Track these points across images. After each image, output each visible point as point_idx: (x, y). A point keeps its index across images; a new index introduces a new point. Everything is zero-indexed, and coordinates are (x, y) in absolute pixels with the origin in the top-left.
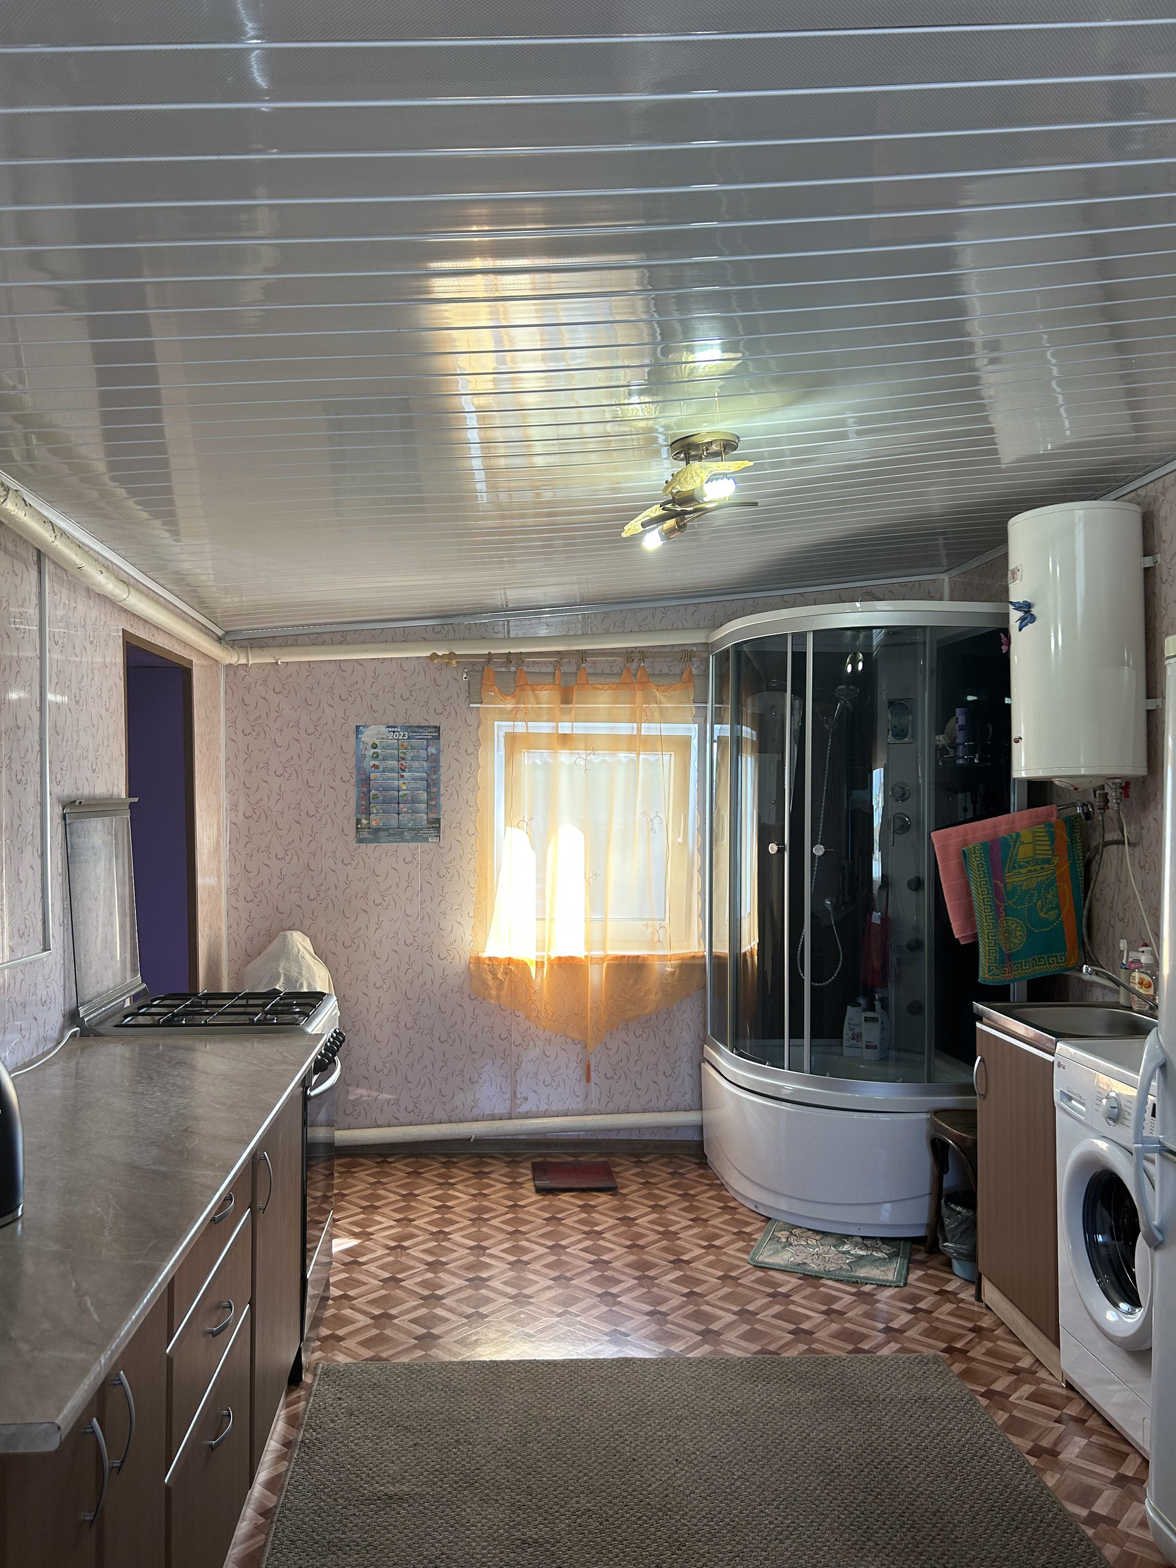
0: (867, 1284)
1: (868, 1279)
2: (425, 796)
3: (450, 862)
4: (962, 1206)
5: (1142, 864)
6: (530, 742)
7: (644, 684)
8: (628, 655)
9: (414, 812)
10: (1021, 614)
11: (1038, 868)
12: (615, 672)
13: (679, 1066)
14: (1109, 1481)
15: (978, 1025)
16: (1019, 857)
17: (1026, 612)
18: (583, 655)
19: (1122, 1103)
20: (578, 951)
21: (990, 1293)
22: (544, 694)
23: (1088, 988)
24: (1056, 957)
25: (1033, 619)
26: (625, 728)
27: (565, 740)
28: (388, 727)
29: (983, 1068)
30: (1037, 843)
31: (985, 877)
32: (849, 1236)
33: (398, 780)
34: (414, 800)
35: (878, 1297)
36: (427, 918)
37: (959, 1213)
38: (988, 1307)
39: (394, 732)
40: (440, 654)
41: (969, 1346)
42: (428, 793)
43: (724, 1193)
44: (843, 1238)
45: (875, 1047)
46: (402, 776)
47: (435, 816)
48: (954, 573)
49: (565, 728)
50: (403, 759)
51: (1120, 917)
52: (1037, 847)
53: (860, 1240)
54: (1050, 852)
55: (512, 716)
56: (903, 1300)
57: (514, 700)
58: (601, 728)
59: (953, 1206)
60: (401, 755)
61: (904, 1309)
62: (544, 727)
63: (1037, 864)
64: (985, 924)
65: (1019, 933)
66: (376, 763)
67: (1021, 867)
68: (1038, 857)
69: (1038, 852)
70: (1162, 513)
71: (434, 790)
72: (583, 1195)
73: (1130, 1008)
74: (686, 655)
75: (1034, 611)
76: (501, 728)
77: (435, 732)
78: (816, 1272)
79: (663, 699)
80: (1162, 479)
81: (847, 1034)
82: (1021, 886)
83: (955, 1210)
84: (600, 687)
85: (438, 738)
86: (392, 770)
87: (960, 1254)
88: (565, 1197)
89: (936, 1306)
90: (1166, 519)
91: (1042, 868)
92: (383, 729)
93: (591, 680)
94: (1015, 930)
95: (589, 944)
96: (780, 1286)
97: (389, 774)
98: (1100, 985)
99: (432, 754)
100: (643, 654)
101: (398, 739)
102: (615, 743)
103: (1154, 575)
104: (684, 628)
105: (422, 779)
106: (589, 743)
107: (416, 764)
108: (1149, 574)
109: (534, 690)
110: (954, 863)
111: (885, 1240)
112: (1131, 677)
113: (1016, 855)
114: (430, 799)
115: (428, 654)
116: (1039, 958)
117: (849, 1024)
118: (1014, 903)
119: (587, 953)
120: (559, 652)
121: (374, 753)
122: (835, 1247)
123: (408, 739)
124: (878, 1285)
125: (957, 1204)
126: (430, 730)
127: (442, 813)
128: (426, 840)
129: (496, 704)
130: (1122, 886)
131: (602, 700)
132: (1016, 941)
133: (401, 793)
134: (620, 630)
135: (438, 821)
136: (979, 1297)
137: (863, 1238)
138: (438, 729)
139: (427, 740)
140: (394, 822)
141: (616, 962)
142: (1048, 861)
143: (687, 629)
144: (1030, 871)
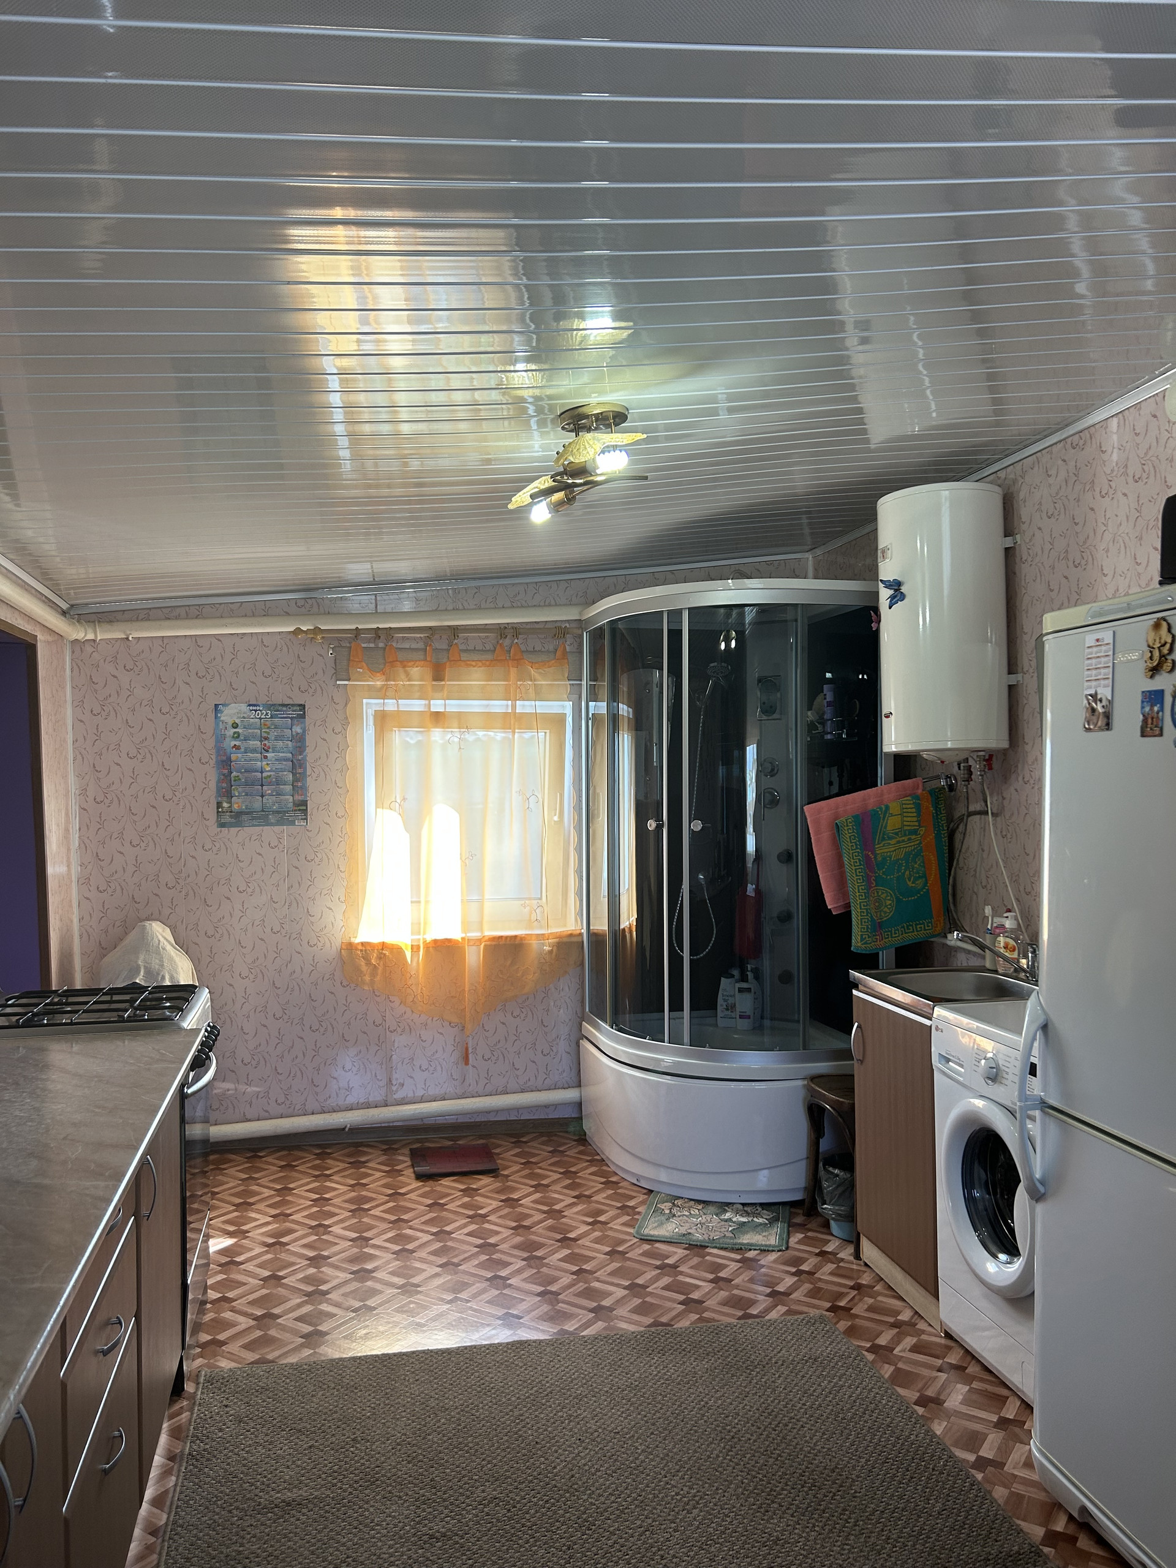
0: (750, 1250)
1: (751, 1245)
2: (290, 777)
3: (318, 846)
4: (839, 1169)
5: (1004, 833)
6: (402, 720)
7: (518, 661)
8: (502, 631)
9: (278, 794)
10: (891, 592)
11: (905, 838)
12: (488, 648)
13: (557, 1044)
14: (992, 1425)
15: (855, 992)
16: (889, 828)
17: (896, 590)
18: (455, 630)
19: (1001, 1063)
20: (455, 933)
21: (868, 1250)
22: (415, 671)
23: (953, 953)
24: (923, 923)
25: (903, 597)
26: (499, 706)
27: (438, 718)
28: (250, 705)
29: (860, 1034)
30: (905, 814)
31: (857, 848)
32: (730, 1203)
33: (261, 761)
34: (279, 782)
35: (762, 1262)
36: (294, 904)
37: (837, 1175)
38: (866, 1265)
39: (256, 711)
40: (304, 629)
41: (851, 1303)
42: (294, 774)
43: (605, 1168)
44: (724, 1206)
45: (749, 1017)
46: (266, 757)
47: (301, 798)
48: (819, 552)
49: (437, 705)
50: (266, 739)
51: (984, 884)
52: (905, 819)
53: (741, 1207)
54: (917, 824)
55: (382, 693)
56: (786, 1263)
57: (384, 677)
58: (475, 706)
59: (831, 1169)
60: (264, 735)
61: (788, 1272)
62: (416, 705)
63: (905, 835)
64: (857, 894)
65: (889, 902)
66: (237, 743)
67: (890, 838)
68: (906, 828)
69: (905, 823)
70: (1022, 495)
71: (299, 771)
72: (464, 1179)
73: (996, 972)
74: (559, 631)
75: (904, 589)
76: (370, 706)
77: (300, 710)
78: (701, 1241)
79: (537, 676)
80: (1021, 463)
81: (722, 1005)
82: (890, 857)
83: (833, 1173)
84: (474, 663)
85: (303, 716)
86: (254, 751)
87: (840, 1215)
88: (446, 1182)
89: (818, 1267)
90: (1025, 501)
91: (909, 839)
92: (244, 707)
93: (464, 656)
94: (885, 899)
95: (466, 925)
96: (667, 1257)
97: (251, 755)
98: (964, 950)
99: (298, 734)
100: (516, 630)
101: (260, 718)
102: (489, 721)
103: (1014, 555)
104: (556, 605)
105: (286, 760)
106: (462, 721)
107: (280, 744)
108: (1009, 553)
109: (404, 667)
110: (826, 835)
111: (764, 1206)
112: (993, 653)
113: (886, 827)
114: (295, 780)
115: (292, 629)
116: (907, 926)
117: (723, 995)
118: (883, 873)
119: (464, 935)
120: (430, 628)
121: (235, 733)
122: (717, 1215)
123: (271, 717)
124: (761, 1250)
125: (835, 1167)
126: (295, 708)
127: (309, 795)
128: (292, 823)
129: (364, 681)
130: (985, 855)
131: (475, 677)
132: (886, 909)
133: (265, 774)
134: (492, 605)
135: (304, 803)
136: (857, 1255)
137: (744, 1205)
138: (302, 707)
139: (292, 718)
140: (257, 804)
141: (494, 943)
142: (915, 832)
143: (560, 605)
144: (899, 842)
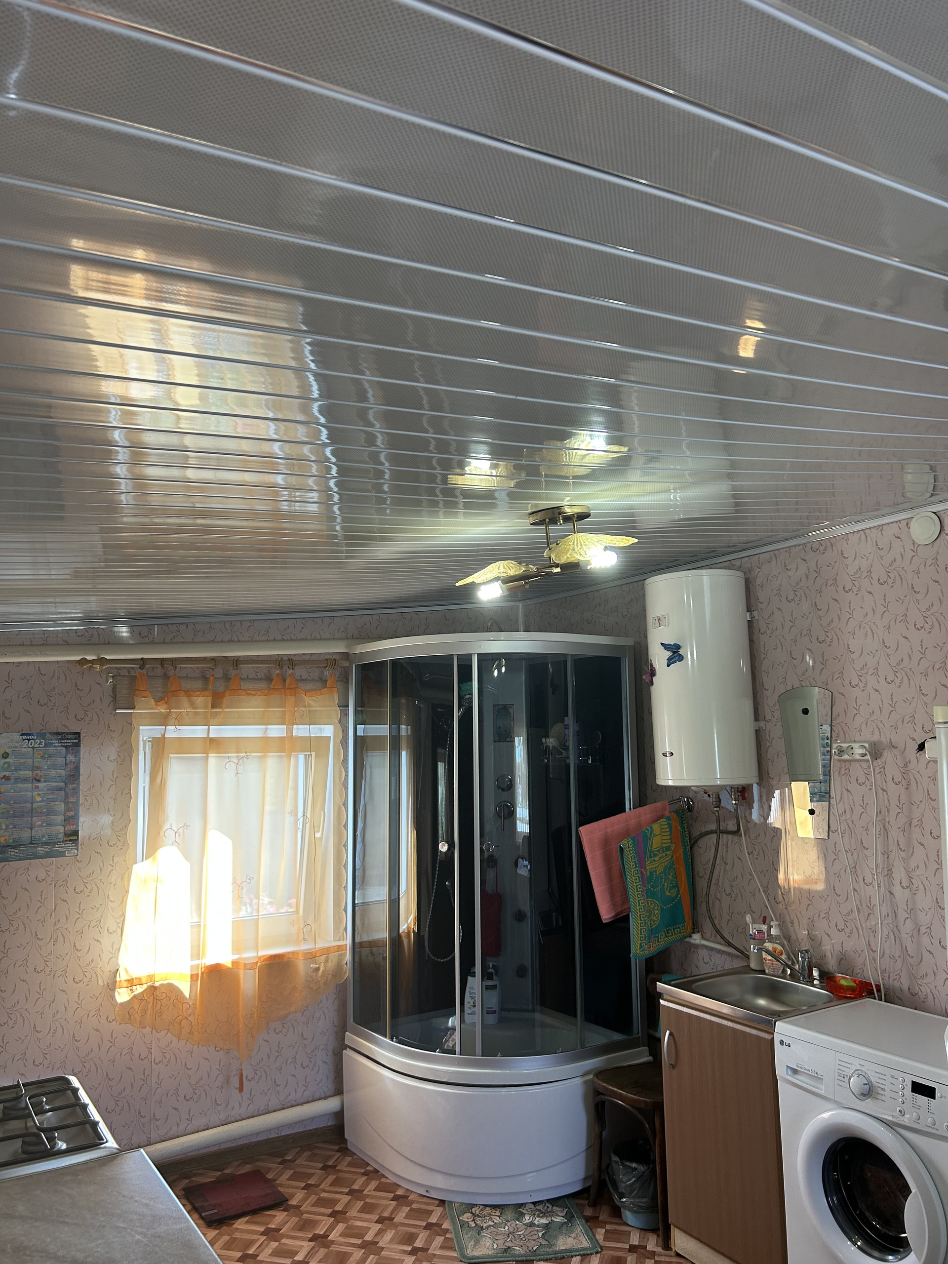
0: (572, 1257)
1: (570, 1251)
2: (61, 807)
3: (89, 876)
4: (636, 1162)
6: (184, 746)
7: (294, 691)
8: (279, 661)
9: (49, 825)
10: (670, 653)
11: (664, 854)
12: (260, 677)
15: (661, 1002)
16: (654, 847)
17: (674, 653)
18: (236, 662)
20: (225, 957)
21: (681, 1241)
22: (199, 700)
23: (693, 949)
24: (679, 928)
25: (681, 658)
26: (276, 731)
27: (213, 744)
28: (23, 735)
30: (663, 834)
31: (636, 867)
32: (523, 1204)
33: (32, 792)
34: (50, 812)
36: (61, 939)
37: (635, 1169)
38: (678, 1255)
39: (29, 740)
40: (89, 658)
42: (66, 803)
44: (518, 1209)
45: (494, 1012)
46: (37, 787)
47: (72, 828)
49: (216, 731)
50: (38, 768)
52: (663, 838)
53: (532, 1206)
54: (670, 841)
55: (164, 721)
57: (165, 706)
58: (252, 731)
59: (628, 1163)
60: (36, 764)
62: (198, 732)
63: (663, 852)
64: (638, 908)
65: (656, 912)
66: (7, 774)
67: (655, 855)
68: (664, 845)
69: (664, 841)
71: (72, 800)
73: (763, 972)
74: (330, 662)
75: (681, 652)
76: (146, 733)
77: (75, 739)
78: (525, 1255)
79: (312, 703)
81: (469, 1003)
82: (655, 872)
83: (630, 1167)
84: (253, 692)
85: (78, 745)
86: (25, 780)
91: (666, 855)
92: (16, 736)
93: (244, 685)
94: (654, 910)
95: (237, 947)
97: (22, 785)
98: (706, 947)
99: (71, 762)
100: (292, 662)
101: (33, 748)
102: (265, 745)
103: (754, 627)
104: (321, 639)
105: (60, 789)
106: (238, 745)
107: (53, 773)
108: (751, 625)
109: (189, 696)
111: (553, 1201)
113: (651, 847)
114: (68, 809)
115: (78, 658)
116: (667, 931)
117: (470, 993)
118: (651, 886)
120: (213, 659)
121: (5, 763)
122: (518, 1220)
123: (45, 746)
124: (582, 1255)
125: (632, 1161)
126: (69, 736)
127: (80, 824)
128: (62, 854)
129: (144, 708)
131: (253, 705)
132: (655, 918)
133: (35, 805)
134: (264, 638)
135: (76, 833)
136: (667, 1245)
137: (534, 1203)
138: (79, 734)
139: (66, 747)
140: (26, 835)
141: (268, 962)
142: (668, 849)
143: (325, 639)
144: (660, 858)
